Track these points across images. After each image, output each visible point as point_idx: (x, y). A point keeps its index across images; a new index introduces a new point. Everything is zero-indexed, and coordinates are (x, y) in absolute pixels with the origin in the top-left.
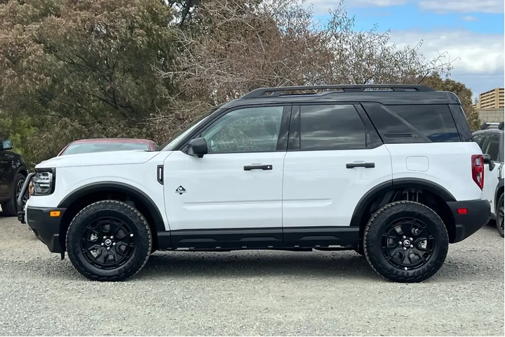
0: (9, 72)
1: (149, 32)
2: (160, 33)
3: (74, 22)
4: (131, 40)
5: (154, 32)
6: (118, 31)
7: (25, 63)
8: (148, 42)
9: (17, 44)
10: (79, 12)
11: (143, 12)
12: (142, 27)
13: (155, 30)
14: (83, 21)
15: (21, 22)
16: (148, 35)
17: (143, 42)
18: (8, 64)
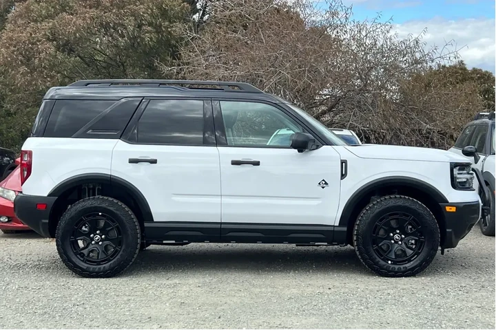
0: (23, 69)
1: (158, 29)
2: (169, 30)
3: (83, 20)
4: (140, 37)
5: (164, 29)
6: (126, 28)
7: (37, 61)
8: (157, 39)
9: (30, 43)
10: (88, 10)
11: (152, 10)
12: (150, 24)
13: (164, 27)
14: (92, 18)
15: (36, 21)
16: (157, 32)
17: (151, 38)
18: (21, 61)
